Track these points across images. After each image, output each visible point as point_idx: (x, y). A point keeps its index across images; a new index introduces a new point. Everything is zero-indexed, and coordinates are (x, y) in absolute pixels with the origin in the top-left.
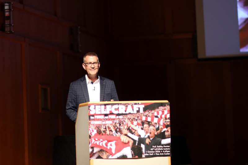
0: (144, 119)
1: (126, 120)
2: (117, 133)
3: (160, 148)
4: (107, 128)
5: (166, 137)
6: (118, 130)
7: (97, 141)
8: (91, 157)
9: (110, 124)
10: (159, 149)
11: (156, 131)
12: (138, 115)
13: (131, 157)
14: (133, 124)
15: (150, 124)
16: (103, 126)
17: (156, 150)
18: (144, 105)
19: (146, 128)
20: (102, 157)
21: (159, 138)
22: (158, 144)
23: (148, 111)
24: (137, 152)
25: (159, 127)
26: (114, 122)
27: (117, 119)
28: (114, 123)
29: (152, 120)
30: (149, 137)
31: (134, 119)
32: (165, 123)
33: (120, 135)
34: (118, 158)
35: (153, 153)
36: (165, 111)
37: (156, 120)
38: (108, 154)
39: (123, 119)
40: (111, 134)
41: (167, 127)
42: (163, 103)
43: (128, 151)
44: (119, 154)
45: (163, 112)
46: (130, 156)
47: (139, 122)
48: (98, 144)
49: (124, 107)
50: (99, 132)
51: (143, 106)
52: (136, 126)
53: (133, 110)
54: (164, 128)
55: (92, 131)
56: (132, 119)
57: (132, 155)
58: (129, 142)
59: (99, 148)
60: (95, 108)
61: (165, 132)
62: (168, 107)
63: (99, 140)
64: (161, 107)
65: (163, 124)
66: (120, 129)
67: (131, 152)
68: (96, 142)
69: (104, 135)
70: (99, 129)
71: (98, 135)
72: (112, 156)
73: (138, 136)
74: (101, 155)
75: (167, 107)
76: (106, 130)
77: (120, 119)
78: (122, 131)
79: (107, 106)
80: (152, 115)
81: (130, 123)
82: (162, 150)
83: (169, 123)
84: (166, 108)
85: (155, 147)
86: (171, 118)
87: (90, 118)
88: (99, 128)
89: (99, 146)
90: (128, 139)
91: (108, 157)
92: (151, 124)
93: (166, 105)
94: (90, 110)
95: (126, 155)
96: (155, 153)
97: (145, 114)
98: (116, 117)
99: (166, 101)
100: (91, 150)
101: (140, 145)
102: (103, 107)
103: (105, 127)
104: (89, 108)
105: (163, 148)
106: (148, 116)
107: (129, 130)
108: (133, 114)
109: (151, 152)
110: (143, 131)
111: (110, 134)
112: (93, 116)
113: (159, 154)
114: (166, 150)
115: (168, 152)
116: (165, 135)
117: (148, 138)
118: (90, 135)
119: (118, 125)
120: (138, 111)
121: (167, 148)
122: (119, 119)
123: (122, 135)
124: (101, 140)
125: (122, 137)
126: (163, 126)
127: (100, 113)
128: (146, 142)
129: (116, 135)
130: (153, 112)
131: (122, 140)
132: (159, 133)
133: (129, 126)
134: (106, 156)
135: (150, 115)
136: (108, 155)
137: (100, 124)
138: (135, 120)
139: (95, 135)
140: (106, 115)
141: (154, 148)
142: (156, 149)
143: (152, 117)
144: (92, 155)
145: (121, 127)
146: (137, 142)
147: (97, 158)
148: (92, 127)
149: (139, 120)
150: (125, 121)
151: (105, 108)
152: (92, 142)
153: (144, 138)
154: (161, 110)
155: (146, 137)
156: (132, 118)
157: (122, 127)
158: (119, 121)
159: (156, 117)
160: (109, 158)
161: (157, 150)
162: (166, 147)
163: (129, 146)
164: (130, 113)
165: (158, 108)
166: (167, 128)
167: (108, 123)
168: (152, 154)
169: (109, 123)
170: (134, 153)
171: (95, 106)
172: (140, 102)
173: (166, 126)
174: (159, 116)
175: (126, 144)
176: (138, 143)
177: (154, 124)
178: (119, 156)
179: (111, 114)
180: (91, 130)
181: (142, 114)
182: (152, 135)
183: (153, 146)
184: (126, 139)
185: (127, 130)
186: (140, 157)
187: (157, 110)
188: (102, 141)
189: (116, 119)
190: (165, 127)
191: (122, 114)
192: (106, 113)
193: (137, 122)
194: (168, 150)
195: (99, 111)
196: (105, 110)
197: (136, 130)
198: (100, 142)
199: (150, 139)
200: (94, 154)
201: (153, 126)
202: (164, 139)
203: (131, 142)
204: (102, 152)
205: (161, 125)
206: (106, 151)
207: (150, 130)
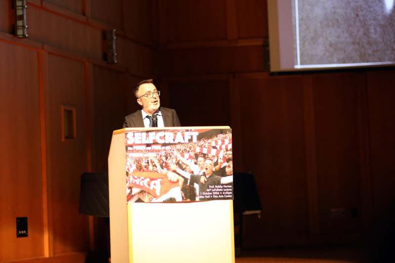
0: (198, 150)
1: (175, 152)
2: (163, 169)
3: (219, 188)
4: (149, 162)
5: (227, 174)
6: (164, 165)
7: (137, 179)
8: (128, 200)
9: (154, 157)
10: (218, 190)
11: (213, 166)
12: (191, 146)
13: (181, 200)
14: (183, 157)
15: (206, 156)
16: (144, 160)
18: (199, 132)
19: (201, 163)
20: (143, 199)
21: (218, 175)
22: (217, 183)
23: (204, 140)
24: (189, 194)
25: (217, 161)
26: (158, 154)
28: (159, 156)
29: (209, 151)
30: (204, 174)
31: (185, 150)
32: (226, 156)
34: (164, 202)
35: (210, 195)
36: (225, 140)
37: (214, 152)
38: (150, 196)
39: (171, 150)
41: (228, 161)
42: (223, 129)
43: (176, 193)
44: (166, 197)
45: (223, 142)
46: (179, 198)
47: (192, 154)
48: (137, 183)
49: (172, 135)
50: (140, 168)
51: (197, 134)
52: (188, 159)
53: (184, 138)
54: (224, 162)
55: (130, 166)
56: (183, 151)
57: (183, 197)
58: (178, 181)
59: (139, 188)
60: (134, 136)
61: (225, 167)
62: (229, 136)
63: (139, 178)
64: (221, 135)
65: (224, 157)
66: (166, 164)
67: (182, 193)
68: (135, 180)
69: (145, 171)
72: (156, 199)
73: (191, 173)
74: (141, 198)
75: (229, 134)
76: (149, 165)
77: (167, 151)
78: (169, 166)
79: (150, 133)
80: (209, 145)
81: (180, 155)
82: (221, 191)
83: (231, 156)
84: (227, 136)
85: (213, 187)
86: (234, 149)
87: (127, 149)
88: (140, 162)
89: (138, 186)
90: (177, 176)
91: (151, 200)
93: (228, 132)
94: (127, 139)
95: (174, 197)
96: (212, 195)
97: (199, 144)
98: (161, 148)
99: (228, 127)
100: (128, 191)
101: (193, 185)
102: (144, 134)
103: (147, 162)
104: (126, 136)
105: (223, 188)
106: (203, 146)
107: (178, 164)
108: (183, 143)
109: (206, 194)
110: (197, 166)
111: (153, 170)
112: (131, 146)
113: (217, 197)
114: (227, 191)
115: (229, 193)
116: (226, 172)
117: (203, 175)
118: (128, 171)
119: (164, 158)
120: (191, 140)
121: (229, 188)
123: (170, 171)
124: (142, 178)
125: (169, 174)
126: (224, 160)
127: (140, 142)
128: (201, 181)
129: (162, 172)
130: (210, 141)
132: (218, 169)
133: (178, 159)
134: (148, 199)
135: (207, 145)
136: (151, 198)
137: (140, 158)
139: (133, 171)
140: (148, 145)
141: (211, 188)
142: (214, 190)
143: (208, 148)
144: (130, 197)
146: (189, 181)
147: (137, 201)
148: (130, 161)
149: (192, 151)
150: (173, 153)
151: (147, 136)
152: (129, 180)
153: (198, 175)
154: (221, 138)
155: (201, 173)
156: (182, 150)
157: (169, 161)
158: (165, 153)
159: (214, 147)
160: (152, 201)
161: (216, 191)
162: (226, 187)
163: (179, 186)
164: (180, 143)
165: (217, 136)
166: (228, 162)
168: (209, 197)
169: (152, 156)
170: (184, 195)
171: (134, 133)
172: (193, 128)
174: (218, 147)
175: (175, 183)
177: (211, 157)
178: (165, 200)
179: (155, 143)
180: (128, 164)
181: (195, 143)
183: (210, 186)
184: (175, 177)
185: (175, 165)
186: (193, 200)
187: (215, 138)
188: (143, 180)
189: (161, 150)
190: (226, 160)
191: (169, 144)
192: (148, 143)
193: (188, 154)
194: (229, 191)
195: (140, 140)
196: (147, 138)
197: (188, 164)
198: (140, 182)
199: (205, 176)
200: (133, 196)
201: (210, 159)
202: (225, 176)
203: (182, 180)
204: (143, 194)
205: (220, 159)
206: (148, 193)
207: (206, 165)
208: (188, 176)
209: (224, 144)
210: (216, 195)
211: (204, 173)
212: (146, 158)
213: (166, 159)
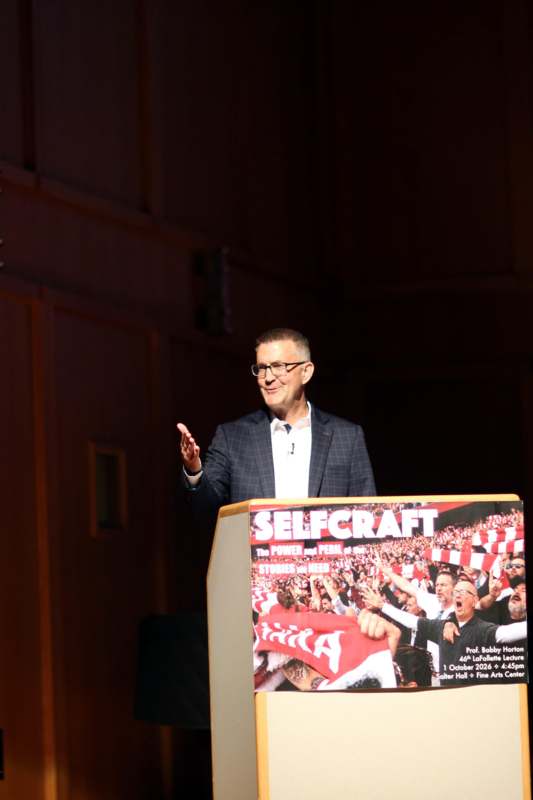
0: (437, 555)
1: (378, 561)
2: (348, 605)
3: (492, 655)
4: (312, 586)
5: (513, 617)
6: (349, 593)
7: (279, 631)
8: (258, 685)
9: (324, 574)
10: (489, 658)
11: (476, 598)
12: (418, 544)
13: (393, 684)
14: (400, 574)
15: (458, 572)
16: (298, 581)
17: (479, 663)
18: (438, 509)
19: (444, 589)
20: (295, 683)
21: (489, 621)
22: (485, 640)
23: (451, 530)
24: (413, 670)
26: (335, 567)
27: (347, 558)
28: (337, 571)
29: (466, 559)
30: (453, 618)
31: (403, 555)
32: (510, 571)
34: (351, 689)
35: (469, 672)
36: (507, 530)
37: (477, 561)
38: (315, 675)
39: (366, 556)
40: (326, 607)
41: (514, 583)
42: (501, 502)
43: (382, 665)
44: (354, 676)
45: (501, 534)
46: (389, 680)
47: (422, 566)
48: (282, 640)
49: (369, 517)
50: (286, 602)
51: (434, 513)
52: (410, 580)
53: (400, 525)
54: (504, 587)
55: (261, 598)
56: (397, 558)
57: (397, 677)
58: (385, 635)
59: (285, 654)
60: (272, 520)
61: (507, 599)
62: (518, 518)
63: (287, 628)
64: (495, 517)
65: (503, 572)
66: (355, 591)
67: (395, 667)
68: (276, 634)
69: (302, 611)
70: (284, 590)
71: (284, 610)
72: (329, 683)
73: (417, 615)
74: (291, 679)
75: (516, 515)
76: (310, 596)
77: (357, 559)
78: (362, 597)
79: (313, 514)
80: (466, 544)
81: (391, 569)
82: (497, 662)
83: (520, 572)
84: (512, 520)
85: (476, 651)
87: (254, 553)
88: (287, 588)
89: (284, 649)
90: (383, 621)
91: (318, 686)
92: (462, 574)
93: (513, 510)
94: (256, 527)
95: (376, 677)
96: (474, 672)
97: (440, 541)
98: (343, 551)
99: (513, 497)
100: (257, 662)
101: (426, 647)
102: (299, 515)
103: (305, 586)
104: (252, 519)
105: (501, 655)
106: (449, 547)
107: (387, 592)
108: (399, 539)
109: (459, 668)
110: (434, 597)
111: (321, 606)
112: (266, 546)
113: (487, 676)
114: (511, 662)
115: (517, 667)
116: (508, 611)
117: (450, 621)
118: (256, 610)
119: (349, 578)
120: (418, 531)
121: (517, 654)
122: (354, 557)
123: (364, 610)
124: (294, 628)
125: (363, 617)
126: (502, 581)
127: (287, 536)
128: (444, 635)
129: (344, 612)
130: (467, 532)
131: (363, 629)
132: (487, 605)
133: (386, 579)
134: (310, 682)
136: (317, 679)
137: (288, 575)
138: (406, 559)
139: (271, 611)
140: (309, 543)
141: (471, 655)
142: (478, 659)
143: (463, 551)
144: (262, 677)
145: (360, 585)
146: (414, 636)
147: (279, 689)
148: (262, 584)
149: (421, 559)
150: (372, 565)
151: (307, 521)
152: (261, 635)
153: (437, 620)
154: (495, 526)
155: (445, 617)
156: (396, 555)
157: (362, 586)
158: (353, 563)
159: (479, 549)
160: (321, 688)
161: (482, 662)
162: (510, 650)
163: (388, 648)
164: (390, 538)
165: (484, 521)
166: (514, 586)
167: (316, 571)
168: (465, 676)
169: (318, 570)
170: (402, 672)
171: (272, 513)
172: (424, 499)
173: (510, 580)
174: (488, 547)
175: (377, 642)
176: (416, 639)
177: (471, 574)
178: (351, 683)
179: (327, 538)
180: (258, 593)
181: (429, 538)
182: (465, 610)
183: (468, 649)
184: (377, 626)
185: (379, 595)
186: (424, 684)
187: (481, 526)
188: (295, 633)
189: (343, 557)
190: (508, 583)
191: (363, 541)
192: (307, 538)
193: (412, 566)
194: (517, 663)
195: (287, 530)
196: (306, 525)
197: (411, 593)
198: (288, 636)
199: (457, 625)
200: (270, 675)
201: (469, 580)
202: (506, 623)
203: (395, 634)
204: (295, 668)
205: (494, 578)
206: (310, 666)
207: (458, 595)
208: (411, 621)
209: (504, 541)
210: (483, 672)
211: (453, 615)
212: (303, 576)
213: (356, 580)
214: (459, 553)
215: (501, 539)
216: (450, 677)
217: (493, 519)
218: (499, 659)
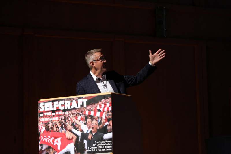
0: (87, 113)
1: (71, 116)
2: (63, 129)
3: (102, 143)
4: (54, 124)
5: (108, 131)
6: (63, 126)
7: (46, 138)
9: (57, 121)
10: (102, 145)
11: (98, 125)
12: (82, 110)
14: (77, 119)
15: (93, 118)
16: (50, 123)
17: (99, 146)
18: (88, 98)
19: (89, 123)
21: (101, 133)
23: (91, 105)
24: (79, 149)
26: (60, 118)
27: (63, 115)
29: (95, 114)
30: (91, 132)
31: (78, 113)
32: (108, 117)
33: (65, 131)
35: (96, 149)
36: (107, 104)
37: (98, 114)
38: (54, 151)
39: (68, 114)
46: (73, 152)
47: (83, 116)
48: (46, 141)
49: (69, 102)
50: (47, 129)
51: (86, 100)
52: (80, 121)
53: (77, 104)
54: (106, 122)
55: (41, 129)
56: (76, 114)
57: (75, 151)
58: (72, 138)
60: (44, 105)
61: (107, 126)
62: (110, 100)
63: (48, 137)
64: (104, 100)
65: (106, 117)
66: (65, 125)
67: (75, 148)
68: (45, 139)
70: (47, 126)
72: (58, 153)
73: (81, 132)
74: (48, 152)
76: (53, 127)
77: (66, 115)
78: (67, 127)
79: (54, 103)
80: (95, 109)
81: (74, 118)
83: (110, 117)
84: (108, 100)
86: (113, 111)
87: (39, 115)
89: (47, 143)
90: (72, 134)
92: (94, 118)
93: (109, 97)
94: (40, 108)
95: (69, 151)
97: (88, 108)
98: (62, 113)
100: (40, 147)
101: (83, 141)
102: (51, 103)
103: (52, 124)
105: (105, 143)
106: (91, 110)
108: (77, 108)
109: (93, 148)
110: (86, 126)
111: (56, 130)
112: (42, 113)
113: (101, 150)
114: (108, 145)
116: (107, 129)
118: (40, 132)
119: (63, 121)
120: (82, 106)
121: (109, 143)
123: (67, 131)
124: (49, 137)
125: (67, 133)
127: (48, 110)
128: (89, 137)
129: (62, 132)
130: (96, 105)
131: (67, 137)
132: (101, 128)
133: (73, 121)
135: (93, 108)
136: (54, 152)
137: (48, 121)
138: (79, 115)
141: (96, 143)
142: (98, 145)
143: (94, 111)
144: (41, 152)
145: (66, 123)
146: (80, 138)
148: (41, 124)
149: (83, 114)
150: (70, 117)
151: (53, 105)
152: (41, 139)
153: (86, 133)
154: (104, 103)
155: (89, 132)
157: (67, 123)
158: (65, 117)
159: (99, 110)
161: (100, 146)
162: (108, 142)
163: (73, 142)
164: (74, 108)
165: (101, 101)
166: (109, 121)
167: (55, 120)
168: (94, 150)
171: (44, 103)
172: (84, 96)
173: (108, 119)
174: (101, 109)
175: (70, 140)
176: (81, 139)
177: (97, 118)
178: (63, 153)
180: (40, 127)
181: (85, 108)
182: (94, 130)
183: (95, 142)
184: (70, 135)
185: (71, 126)
187: (100, 103)
188: (49, 138)
190: (107, 120)
191: (68, 110)
192: (53, 110)
193: (80, 116)
194: (110, 146)
195: (48, 108)
196: (53, 106)
197: (80, 125)
199: (92, 134)
200: (43, 151)
201: (96, 120)
202: (106, 133)
203: (75, 138)
204: (49, 149)
205: (103, 119)
206: (53, 148)
207: (92, 125)
209: (106, 107)
210: (100, 149)
211: (91, 131)
212: (52, 121)
213: (65, 122)
214: (93, 112)
215: (105, 107)
216: (90, 151)
217: (103, 101)
218: (104, 145)
